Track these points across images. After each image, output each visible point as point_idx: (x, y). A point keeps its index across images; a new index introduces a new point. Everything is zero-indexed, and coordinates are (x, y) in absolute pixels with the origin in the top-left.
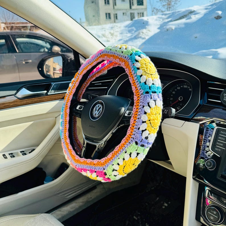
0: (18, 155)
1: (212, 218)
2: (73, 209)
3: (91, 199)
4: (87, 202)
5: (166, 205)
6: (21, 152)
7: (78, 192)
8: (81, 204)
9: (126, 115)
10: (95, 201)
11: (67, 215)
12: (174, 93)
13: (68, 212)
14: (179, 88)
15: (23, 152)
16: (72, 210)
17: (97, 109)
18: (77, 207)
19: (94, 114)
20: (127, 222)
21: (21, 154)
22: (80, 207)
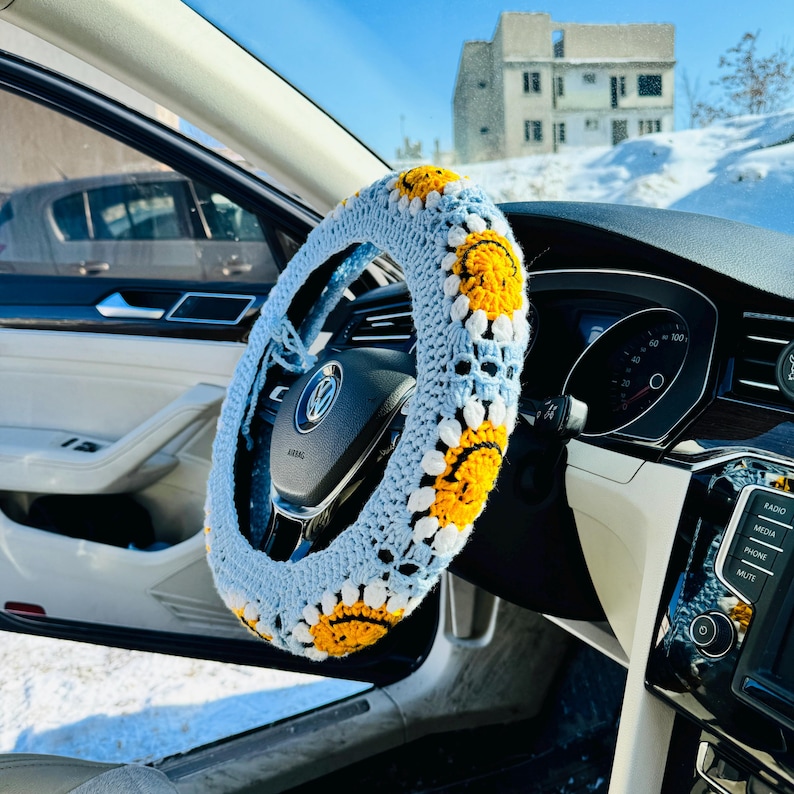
3: (340, 748)
4: (327, 755)
12: (636, 360)
13: (248, 781)
14: (654, 344)
16: (264, 776)
22: (297, 769)
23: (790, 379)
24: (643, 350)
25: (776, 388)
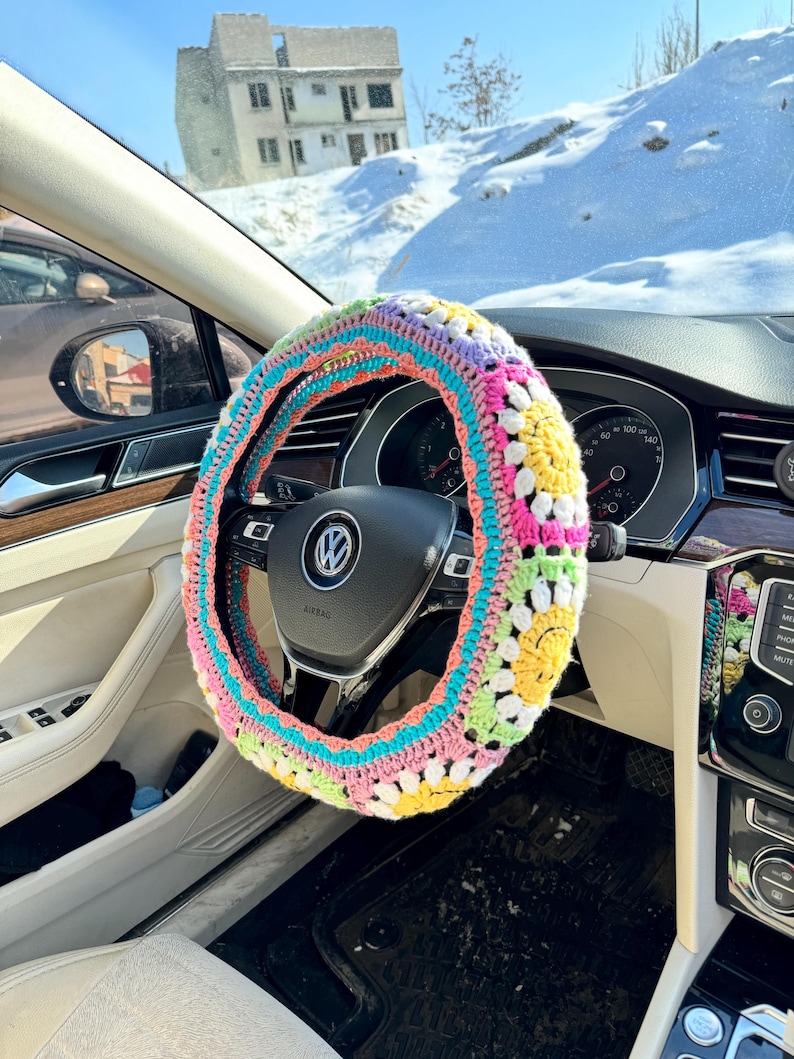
0: (24, 730)
1: (777, 896)
2: (249, 889)
3: (306, 844)
4: (295, 854)
5: (566, 826)
6: (31, 714)
7: (257, 825)
8: (273, 866)
9: (449, 571)
10: (321, 848)
11: (228, 913)
12: (589, 453)
13: (229, 903)
15: (40, 711)
16: (242, 894)
17: (333, 545)
18: (261, 878)
19: (320, 564)
20: (443, 906)
21: (32, 722)
22: (272, 877)
23: (791, 480)
24: (595, 442)
25: (774, 485)
